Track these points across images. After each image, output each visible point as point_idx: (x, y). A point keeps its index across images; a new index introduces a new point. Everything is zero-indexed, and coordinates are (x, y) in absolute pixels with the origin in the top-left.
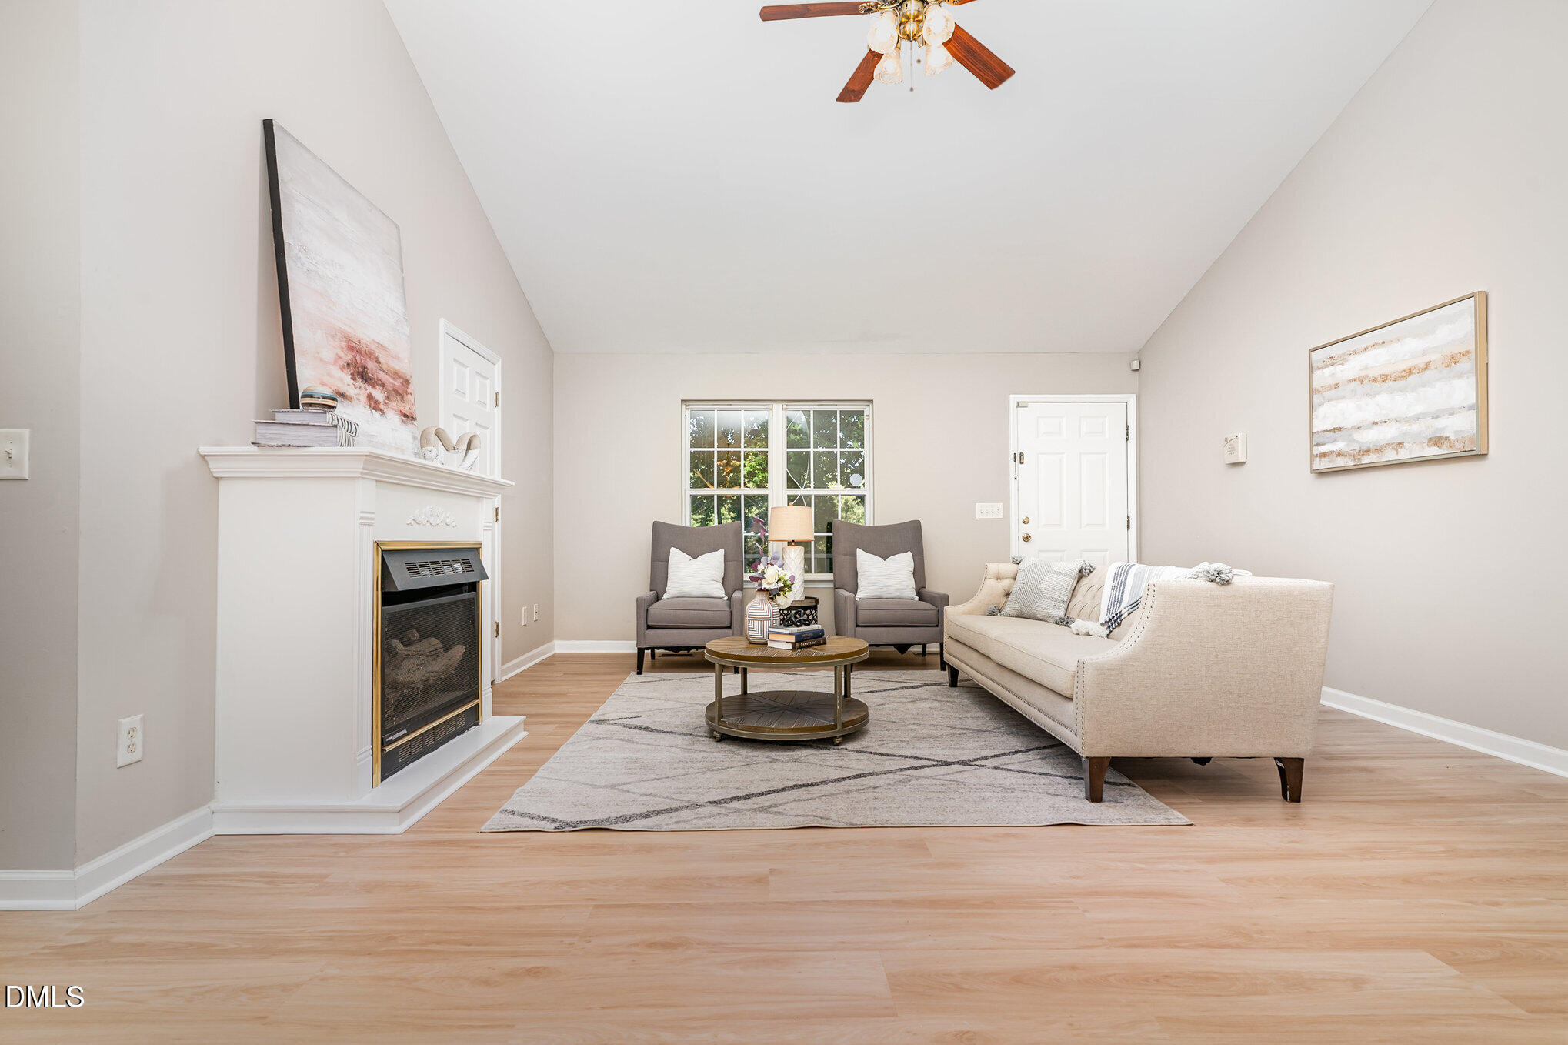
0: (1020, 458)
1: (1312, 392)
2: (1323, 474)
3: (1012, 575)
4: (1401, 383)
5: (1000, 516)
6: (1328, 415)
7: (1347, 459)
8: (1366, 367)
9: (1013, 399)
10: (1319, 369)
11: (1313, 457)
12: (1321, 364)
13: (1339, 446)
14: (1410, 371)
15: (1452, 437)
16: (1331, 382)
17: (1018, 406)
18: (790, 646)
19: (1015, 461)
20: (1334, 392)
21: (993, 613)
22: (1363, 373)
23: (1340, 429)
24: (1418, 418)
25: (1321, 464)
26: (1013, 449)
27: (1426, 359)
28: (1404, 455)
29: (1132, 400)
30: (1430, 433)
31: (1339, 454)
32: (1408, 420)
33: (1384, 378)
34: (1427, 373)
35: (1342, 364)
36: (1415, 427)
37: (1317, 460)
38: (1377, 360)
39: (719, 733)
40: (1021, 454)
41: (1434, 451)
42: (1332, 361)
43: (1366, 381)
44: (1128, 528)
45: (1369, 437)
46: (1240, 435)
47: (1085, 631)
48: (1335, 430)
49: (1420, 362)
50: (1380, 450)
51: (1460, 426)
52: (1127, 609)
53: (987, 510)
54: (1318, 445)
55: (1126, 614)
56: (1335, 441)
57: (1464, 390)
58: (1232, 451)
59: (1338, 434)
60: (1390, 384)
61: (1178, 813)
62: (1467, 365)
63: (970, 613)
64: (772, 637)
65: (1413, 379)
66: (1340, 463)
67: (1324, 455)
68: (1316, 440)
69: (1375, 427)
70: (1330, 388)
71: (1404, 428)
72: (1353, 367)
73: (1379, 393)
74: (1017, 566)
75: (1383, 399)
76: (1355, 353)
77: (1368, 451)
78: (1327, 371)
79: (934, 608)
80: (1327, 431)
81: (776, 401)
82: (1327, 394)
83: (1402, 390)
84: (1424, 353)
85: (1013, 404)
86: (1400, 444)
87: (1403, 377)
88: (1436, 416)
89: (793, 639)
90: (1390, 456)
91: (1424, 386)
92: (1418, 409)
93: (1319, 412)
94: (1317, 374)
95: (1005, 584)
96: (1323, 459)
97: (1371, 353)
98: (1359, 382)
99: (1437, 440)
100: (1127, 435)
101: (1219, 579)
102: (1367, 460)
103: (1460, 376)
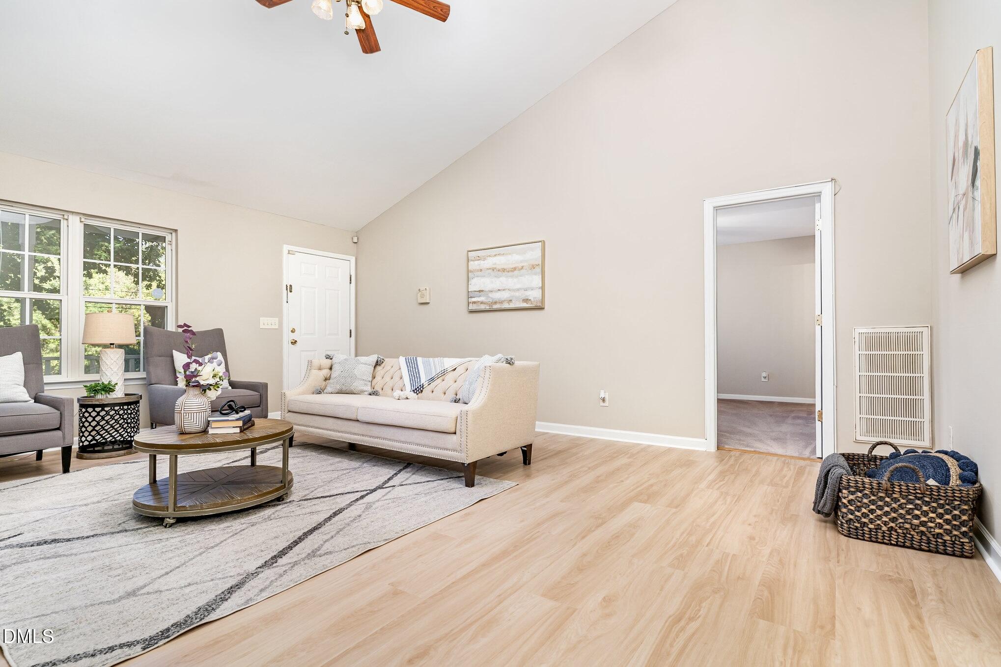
0: (290, 289)
1: (468, 271)
2: (472, 312)
3: (329, 366)
4: (510, 273)
5: (277, 327)
6: (476, 284)
7: (485, 305)
8: (495, 264)
9: (286, 248)
10: (472, 261)
11: (469, 303)
12: (473, 259)
13: (482, 299)
14: (515, 269)
15: (532, 300)
16: (478, 268)
17: (289, 253)
18: (238, 430)
19: (287, 289)
20: (479, 273)
21: (320, 393)
22: (494, 266)
23: (482, 291)
24: (518, 290)
25: (472, 307)
26: (286, 282)
27: (523, 264)
28: (512, 306)
29: (353, 259)
30: (523, 297)
31: (482, 303)
32: (514, 290)
33: (504, 270)
34: (522, 271)
35: (484, 261)
36: (517, 294)
37: (471, 305)
38: (500, 261)
39: (174, 518)
40: (291, 286)
41: (525, 305)
42: (479, 258)
43: (495, 270)
44: (350, 336)
45: (497, 296)
46: (427, 288)
47: (405, 397)
48: (480, 291)
49: (520, 265)
50: (501, 302)
51: (535, 295)
52: (427, 382)
53: (268, 323)
54: (471, 297)
55: (427, 384)
56: (480, 296)
57: (536, 281)
58: (423, 296)
59: (481, 293)
60: (506, 273)
61: (507, 481)
62: (538, 270)
63: (304, 393)
64: (214, 425)
65: (516, 272)
66: (483, 307)
67: (474, 303)
68: (471, 295)
69: (499, 292)
70: (478, 271)
71: (513, 294)
72: (489, 263)
73: (501, 276)
74: (331, 360)
75: (503, 279)
76: (490, 256)
77: (496, 303)
78: (476, 262)
79: (257, 393)
80: (476, 291)
81: (73, 212)
82: (476, 274)
83: (512, 277)
84: (521, 262)
85: (285, 251)
86: (510, 300)
87: (512, 271)
88: (526, 290)
89: (240, 423)
90: (506, 306)
91: (521, 276)
92: (518, 286)
93: (472, 282)
94: (471, 263)
95: (326, 372)
96: (474, 305)
97: (498, 258)
98: (491, 270)
99: (526, 300)
100: (350, 280)
101: (510, 362)
102: (495, 307)
103: (535, 274)
